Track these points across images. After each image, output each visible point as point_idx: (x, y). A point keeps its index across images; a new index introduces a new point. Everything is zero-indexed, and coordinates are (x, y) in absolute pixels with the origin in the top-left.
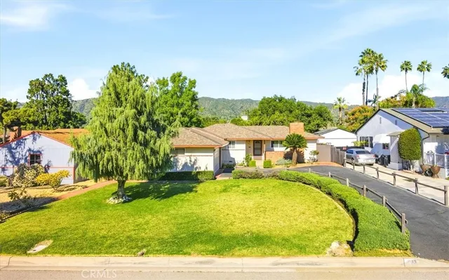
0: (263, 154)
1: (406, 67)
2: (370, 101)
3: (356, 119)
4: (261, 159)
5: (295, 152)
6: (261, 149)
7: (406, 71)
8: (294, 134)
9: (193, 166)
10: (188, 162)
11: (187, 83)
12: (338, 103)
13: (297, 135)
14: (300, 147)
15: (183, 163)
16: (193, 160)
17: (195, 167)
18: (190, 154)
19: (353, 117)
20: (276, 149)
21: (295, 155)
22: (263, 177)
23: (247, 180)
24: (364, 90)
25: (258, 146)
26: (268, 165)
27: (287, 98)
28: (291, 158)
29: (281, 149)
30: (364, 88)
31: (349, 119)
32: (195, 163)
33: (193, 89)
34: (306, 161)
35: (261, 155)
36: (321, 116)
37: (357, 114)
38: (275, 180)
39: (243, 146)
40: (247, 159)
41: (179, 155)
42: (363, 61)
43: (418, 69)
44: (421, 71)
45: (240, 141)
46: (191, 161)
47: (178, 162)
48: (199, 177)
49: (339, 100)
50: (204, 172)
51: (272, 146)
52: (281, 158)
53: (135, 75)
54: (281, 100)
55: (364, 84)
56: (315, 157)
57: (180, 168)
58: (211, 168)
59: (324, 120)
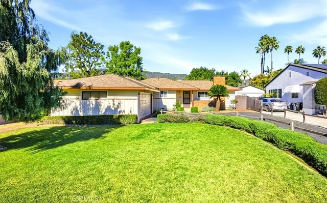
0: (191, 103)
1: (288, 50)
2: (266, 71)
3: (257, 83)
4: (189, 107)
5: (219, 100)
6: (189, 99)
7: (288, 53)
8: (217, 85)
9: (116, 109)
10: (112, 105)
11: (134, 50)
12: (243, 73)
13: (221, 86)
14: (223, 96)
15: (106, 106)
16: (116, 103)
17: (119, 110)
18: (113, 97)
19: (255, 81)
20: (202, 99)
21: (218, 103)
22: (189, 121)
23: (172, 124)
24: (262, 64)
25: (187, 96)
26: (195, 110)
27: (209, 69)
28: (215, 106)
29: (206, 99)
30: (262, 62)
31: (252, 83)
32: (118, 107)
33: (138, 55)
34: (226, 109)
35: (189, 104)
36: (234, 79)
37: (258, 80)
38: (202, 124)
39: (174, 96)
40: (177, 106)
41: (102, 98)
42: (262, 43)
43: (296, 51)
44: (298, 53)
45: (171, 91)
46: (114, 104)
47: (100, 105)
48: (121, 121)
49: (244, 71)
50: (127, 116)
51: (199, 96)
52: (207, 105)
53: (93, 43)
54: (205, 70)
55: (262, 59)
56: (234, 105)
57: (102, 112)
58: (135, 112)
59: (236, 82)
